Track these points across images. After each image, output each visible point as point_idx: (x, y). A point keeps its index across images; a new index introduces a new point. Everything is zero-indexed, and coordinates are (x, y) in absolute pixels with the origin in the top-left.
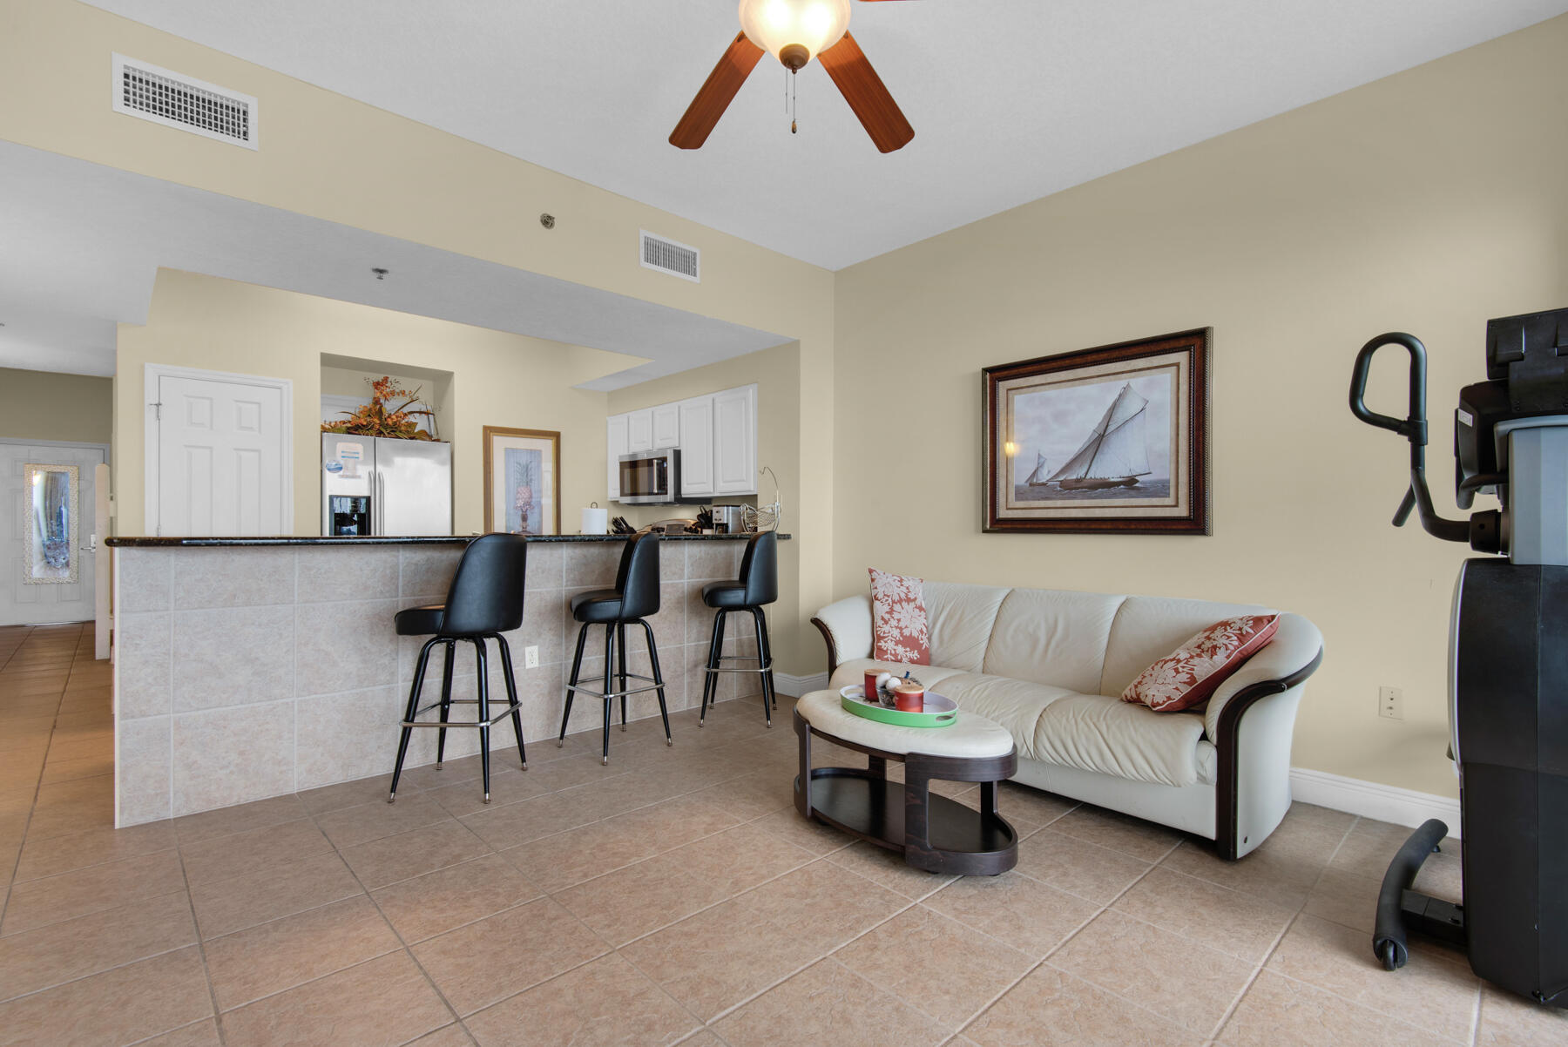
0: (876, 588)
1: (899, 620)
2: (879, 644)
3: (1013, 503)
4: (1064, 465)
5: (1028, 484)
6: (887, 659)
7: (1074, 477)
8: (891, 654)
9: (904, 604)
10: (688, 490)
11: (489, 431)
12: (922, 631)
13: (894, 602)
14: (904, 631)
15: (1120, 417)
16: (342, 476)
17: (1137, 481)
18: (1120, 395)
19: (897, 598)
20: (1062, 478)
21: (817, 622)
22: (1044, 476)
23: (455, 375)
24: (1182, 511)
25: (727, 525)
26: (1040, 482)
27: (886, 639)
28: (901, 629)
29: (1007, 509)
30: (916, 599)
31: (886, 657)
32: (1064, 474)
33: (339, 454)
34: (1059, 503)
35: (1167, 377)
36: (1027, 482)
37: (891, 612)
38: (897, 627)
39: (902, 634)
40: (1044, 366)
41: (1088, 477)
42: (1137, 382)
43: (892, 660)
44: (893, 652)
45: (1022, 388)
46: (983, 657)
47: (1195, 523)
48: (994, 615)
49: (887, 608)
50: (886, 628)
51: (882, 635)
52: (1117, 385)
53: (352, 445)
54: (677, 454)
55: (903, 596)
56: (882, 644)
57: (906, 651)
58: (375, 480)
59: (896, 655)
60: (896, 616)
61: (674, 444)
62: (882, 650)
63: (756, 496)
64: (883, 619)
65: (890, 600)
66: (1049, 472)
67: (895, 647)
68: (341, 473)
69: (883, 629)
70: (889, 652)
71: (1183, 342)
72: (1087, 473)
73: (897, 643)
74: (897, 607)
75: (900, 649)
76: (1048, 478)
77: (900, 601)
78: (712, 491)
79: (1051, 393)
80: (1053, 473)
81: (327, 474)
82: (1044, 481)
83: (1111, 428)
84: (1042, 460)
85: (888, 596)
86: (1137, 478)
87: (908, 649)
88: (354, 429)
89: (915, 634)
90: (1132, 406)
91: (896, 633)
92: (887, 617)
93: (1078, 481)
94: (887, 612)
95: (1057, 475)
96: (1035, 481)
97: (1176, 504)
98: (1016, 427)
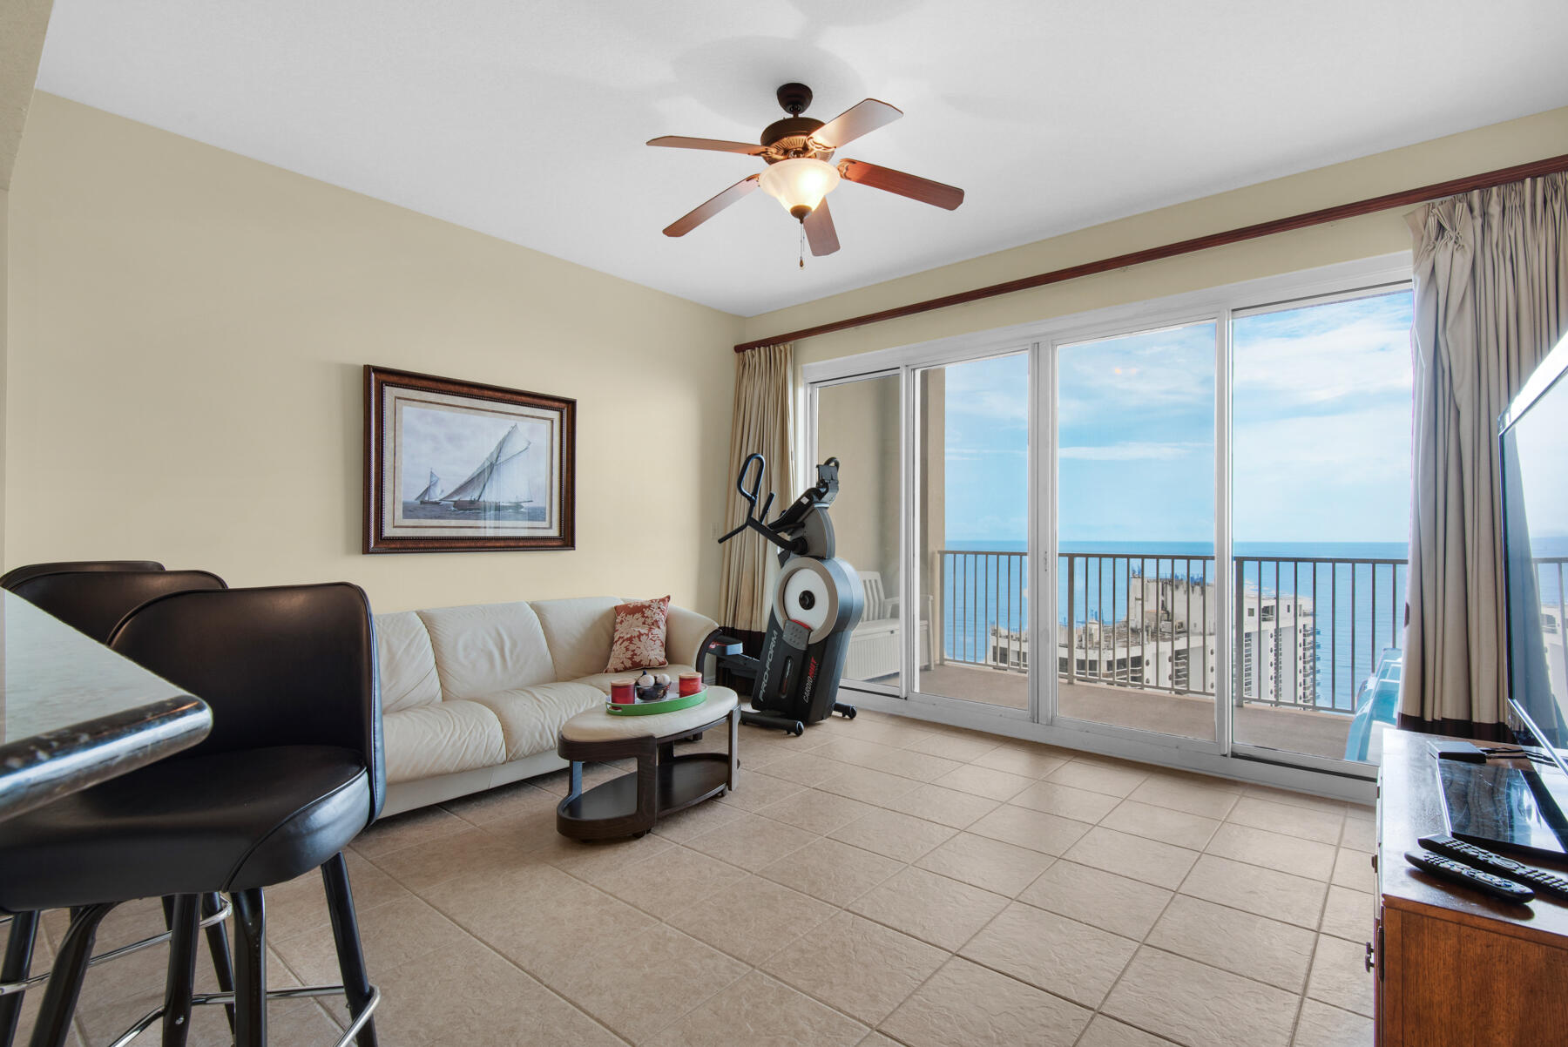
3: (400, 521)
4: (458, 486)
5: (418, 502)
7: (468, 499)
15: (509, 450)
17: (522, 507)
18: (509, 433)
20: (456, 499)
22: (437, 495)
24: (554, 532)
26: (434, 500)
29: (394, 527)
32: (457, 495)
34: (453, 523)
35: (546, 425)
36: (418, 498)
40: (441, 386)
41: (481, 499)
42: (524, 426)
45: (414, 400)
47: (567, 539)
48: (429, 644)
52: (511, 422)
66: (442, 491)
71: (556, 404)
72: (480, 496)
76: (442, 497)
79: (445, 413)
80: (446, 494)
82: (437, 500)
83: (502, 459)
84: (434, 479)
86: (523, 504)
90: (517, 444)
93: (472, 502)
95: (451, 495)
96: (427, 499)
97: (551, 527)
98: (405, 440)
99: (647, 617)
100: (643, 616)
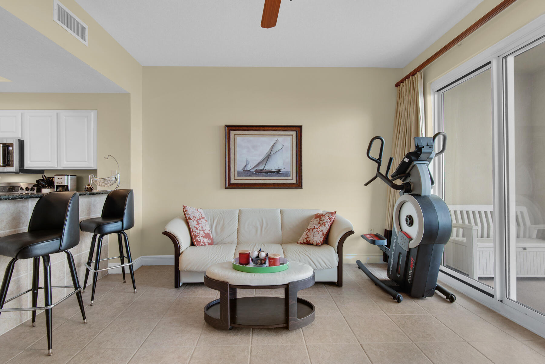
0: (189, 214)
1: (202, 227)
2: (196, 239)
3: (237, 177)
4: (256, 164)
6: (201, 245)
7: (260, 169)
8: (202, 242)
9: (202, 220)
10: (28, 165)
12: (209, 230)
13: (198, 219)
14: (205, 231)
15: (275, 149)
17: (281, 171)
18: (275, 143)
19: (199, 218)
20: (255, 169)
21: (166, 233)
22: (249, 168)
24: (294, 181)
25: (67, 186)
26: (247, 170)
27: (199, 236)
29: (235, 180)
31: (201, 244)
32: (256, 168)
34: (255, 178)
35: (290, 138)
36: (242, 169)
37: (198, 224)
38: (202, 230)
39: (204, 233)
40: (249, 128)
41: (265, 169)
42: (281, 139)
43: (203, 245)
44: (203, 241)
45: (241, 135)
46: (236, 237)
47: (298, 185)
48: (237, 221)
49: (196, 223)
50: (198, 231)
51: (197, 235)
52: (274, 139)
54: (21, 144)
55: (201, 217)
56: (197, 238)
57: (207, 240)
59: (204, 243)
60: (200, 225)
61: (17, 136)
62: (199, 241)
63: (96, 170)
64: (195, 227)
65: (196, 219)
66: (251, 166)
67: (204, 239)
69: (196, 232)
70: (201, 241)
71: (294, 128)
72: (264, 168)
73: (204, 237)
74: (200, 222)
75: (205, 240)
76: (250, 169)
77: (200, 219)
78: (56, 166)
79: (251, 138)
80: (252, 167)
82: (249, 170)
83: (272, 153)
84: (248, 162)
85: (195, 217)
86: (281, 170)
87: (208, 239)
89: (208, 232)
90: (278, 147)
91: (202, 233)
92: (197, 226)
93: (261, 170)
94: (196, 224)
95: (254, 168)
96: (245, 169)
97: (293, 179)
98: (238, 149)
99: (321, 220)
100: (320, 220)
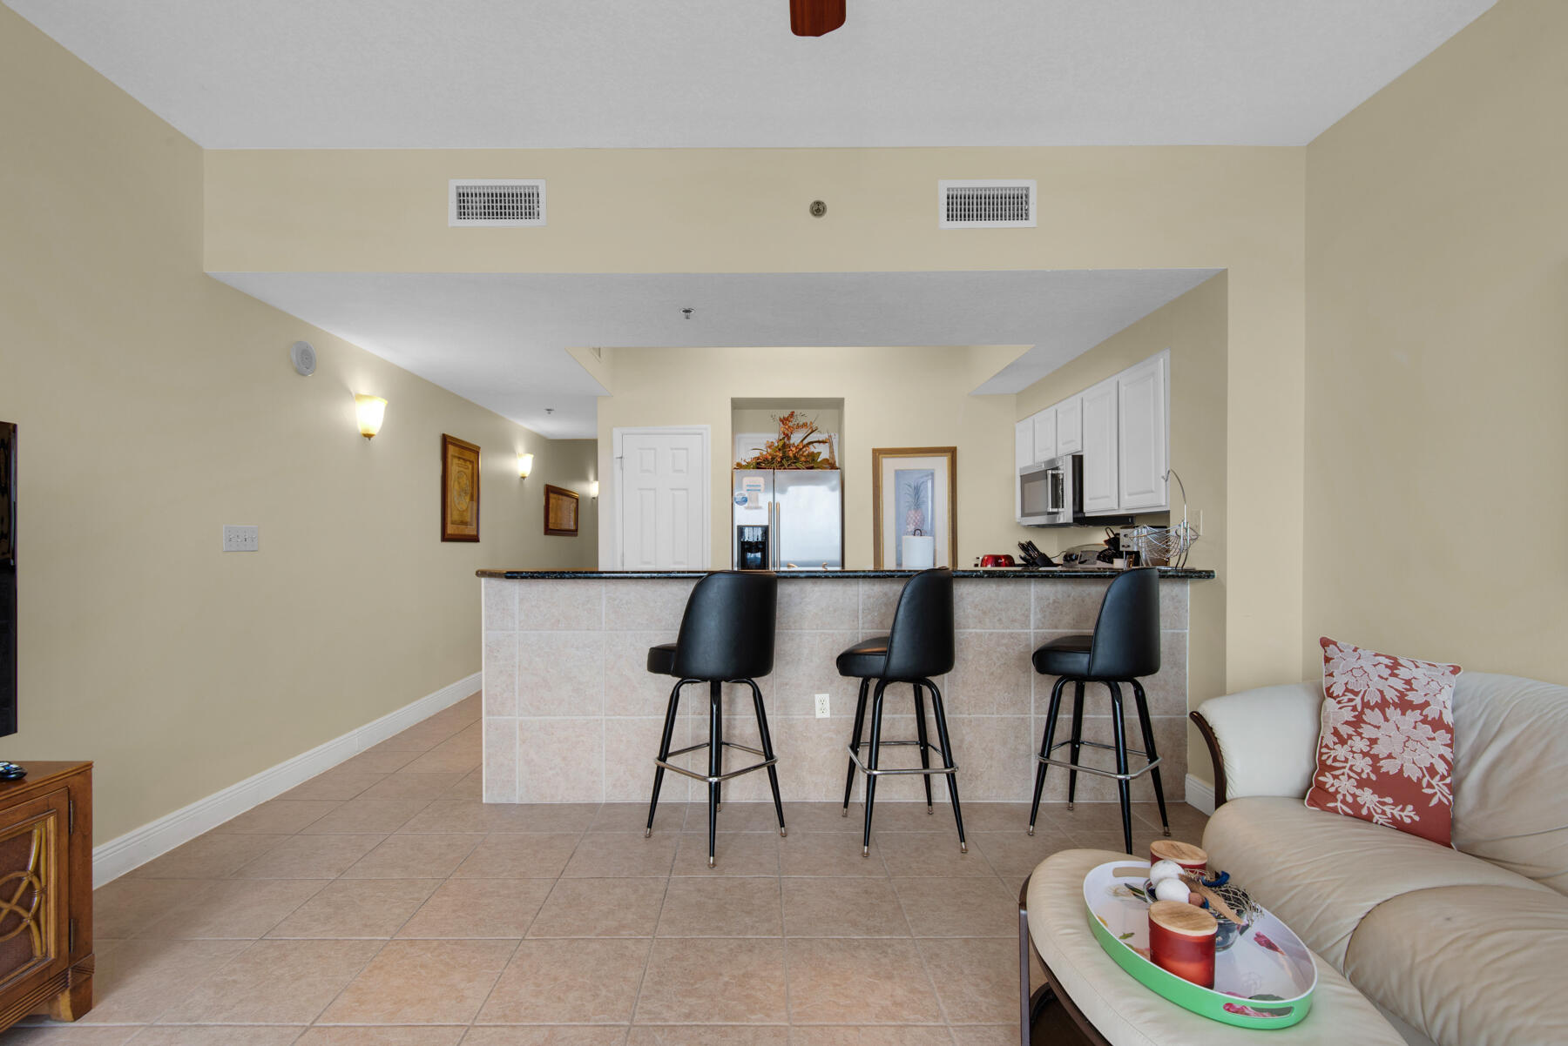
0: (1332, 675)
1: (1373, 741)
2: (1321, 778)
6: (1335, 811)
8: (1344, 802)
9: (1394, 714)
10: (1091, 508)
11: (878, 454)
12: (1432, 771)
13: (1366, 705)
14: (1382, 763)
16: (747, 508)
19: (1374, 698)
21: (1199, 719)
23: (846, 402)
25: (1137, 554)
27: (1337, 773)
28: (1375, 758)
30: (1427, 704)
31: (1331, 805)
33: (745, 488)
37: (1357, 723)
38: (1365, 754)
39: (1375, 769)
43: (1346, 814)
44: (1350, 799)
49: (1348, 715)
50: (1341, 752)
51: (1329, 762)
53: (755, 478)
54: (1078, 462)
55: (1391, 695)
56: (1328, 779)
57: (1384, 804)
58: (774, 510)
59: (1356, 806)
60: (1367, 731)
61: (1075, 448)
62: (1326, 791)
63: (1168, 512)
64: (1336, 733)
65: (1358, 700)
67: (1358, 792)
68: (746, 505)
69: (1333, 753)
70: (1340, 797)
73: (1361, 784)
74: (1373, 716)
75: (1368, 798)
77: (1383, 705)
78: (1117, 508)
81: (736, 505)
85: (1356, 694)
87: (1389, 800)
88: (759, 464)
89: (1412, 773)
91: (1363, 765)
92: (1346, 730)
94: (1347, 723)
